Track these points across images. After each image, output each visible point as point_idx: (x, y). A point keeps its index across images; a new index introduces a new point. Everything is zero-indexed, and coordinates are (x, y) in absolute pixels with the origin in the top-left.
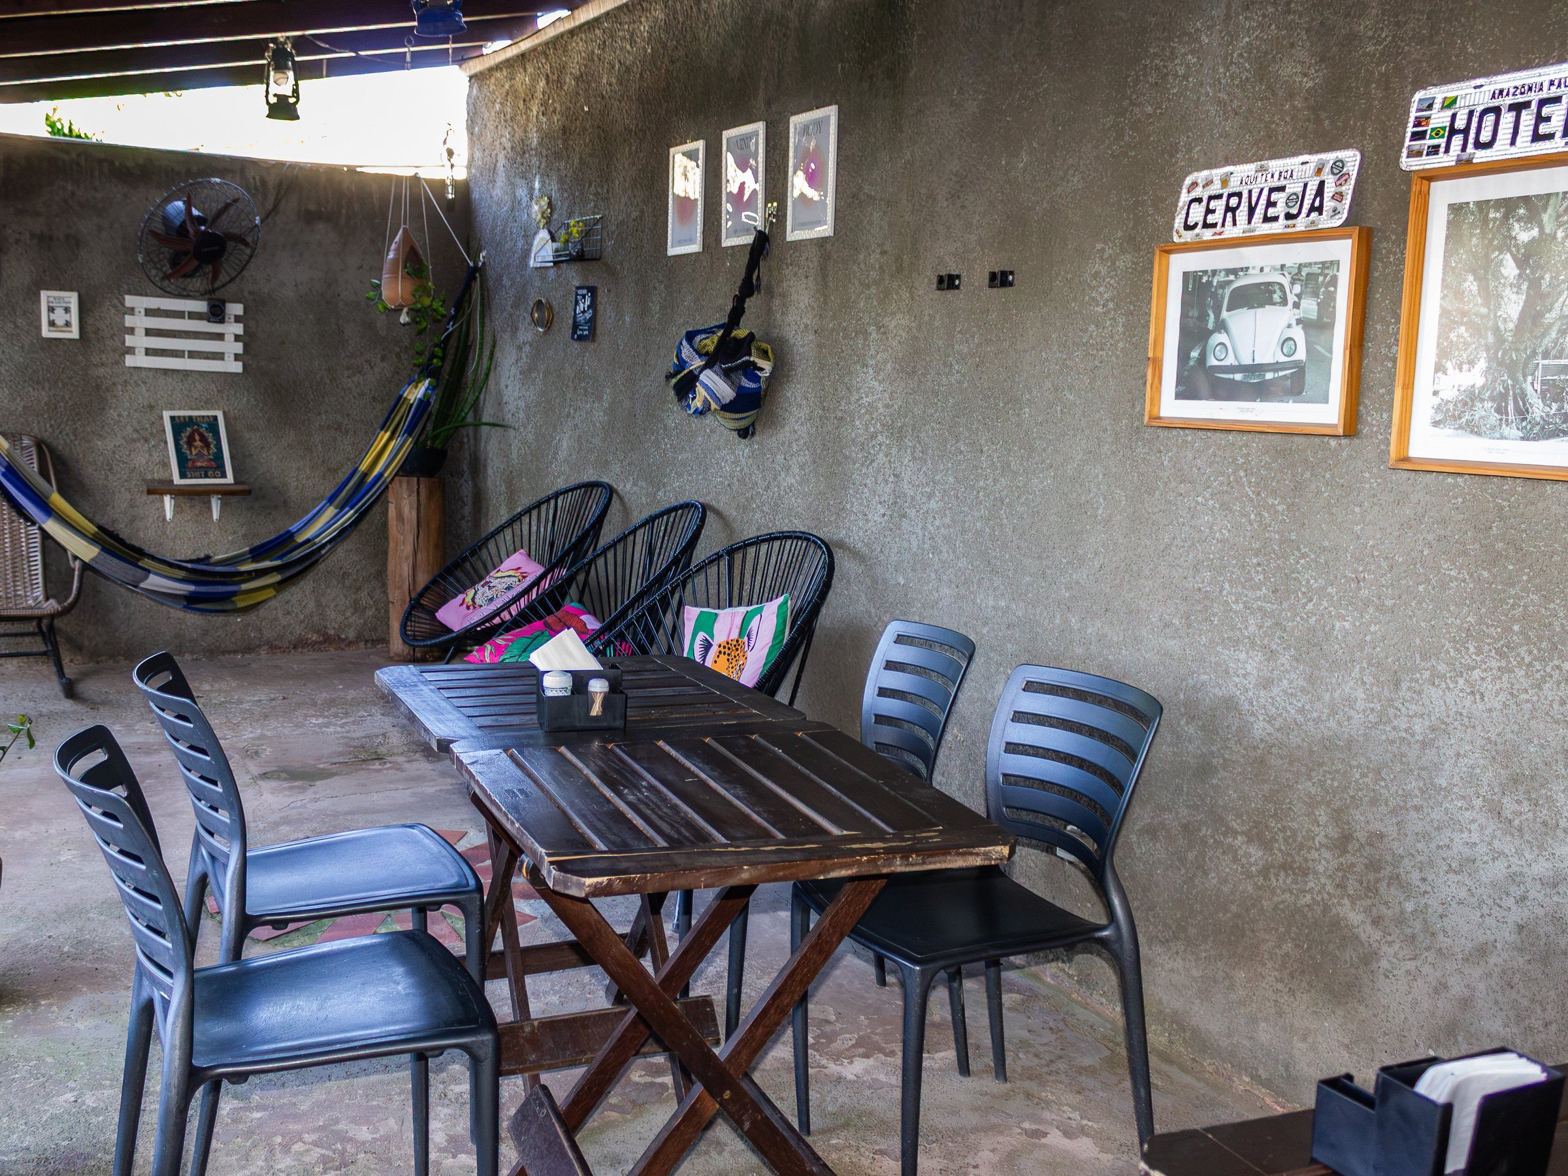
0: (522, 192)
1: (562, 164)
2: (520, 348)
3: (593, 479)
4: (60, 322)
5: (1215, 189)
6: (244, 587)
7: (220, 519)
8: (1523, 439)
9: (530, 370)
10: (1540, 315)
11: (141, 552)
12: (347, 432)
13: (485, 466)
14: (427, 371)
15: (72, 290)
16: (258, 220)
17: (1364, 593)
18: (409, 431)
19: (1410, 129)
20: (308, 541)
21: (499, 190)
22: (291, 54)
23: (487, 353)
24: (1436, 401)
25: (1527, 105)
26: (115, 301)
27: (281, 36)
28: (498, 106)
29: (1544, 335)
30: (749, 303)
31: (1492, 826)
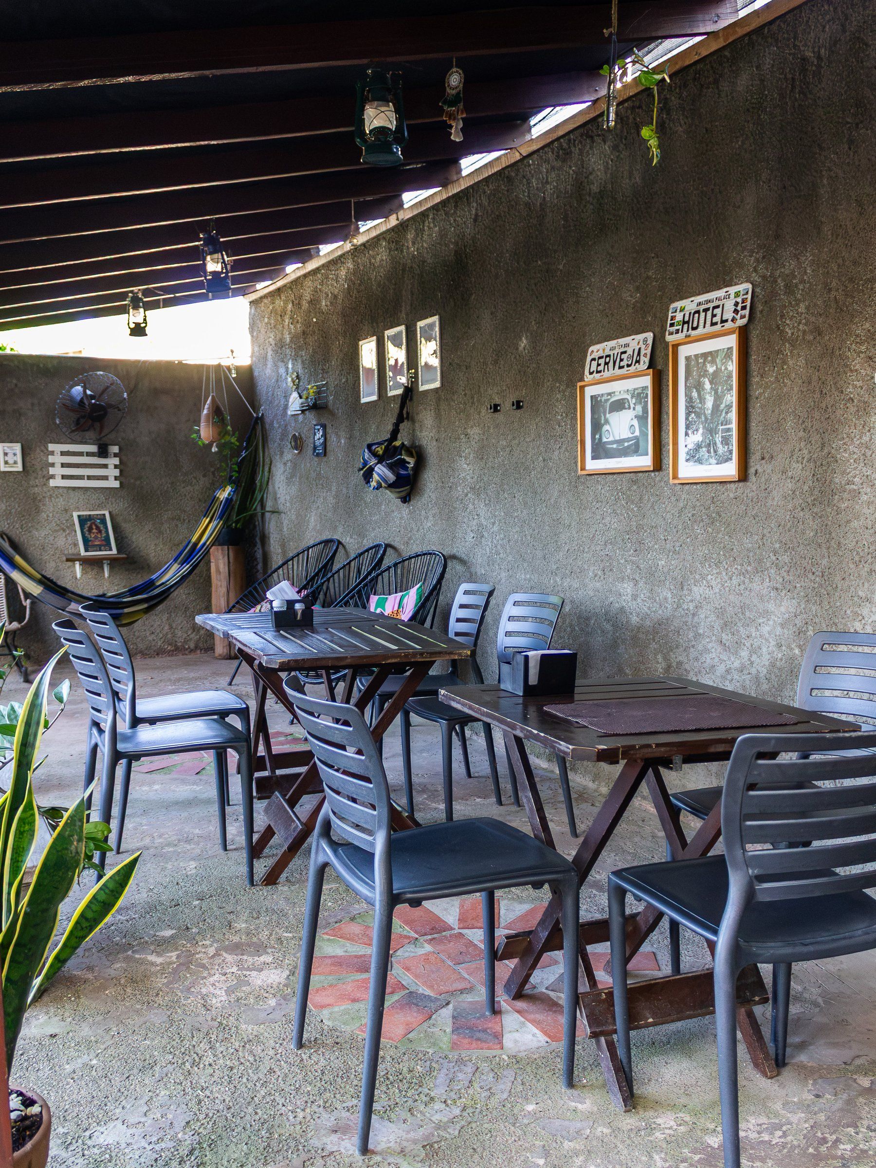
0: (282, 371)
1: (303, 353)
2: (285, 464)
3: (329, 537)
4: (11, 461)
5: (601, 353)
6: (126, 610)
7: (109, 577)
8: (717, 464)
9: (292, 477)
10: (719, 406)
11: (66, 590)
12: (184, 520)
13: (269, 538)
14: (231, 481)
15: (17, 442)
16: (125, 395)
17: (668, 546)
18: (221, 518)
19: (669, 322)
20: (163, 584)
21: (269, 371)
22: (141, 299)
23: (267, 469)
24: (686, 450)
25: (708, 309)
26: (42, 448)
27: (135, 289)
28: (266, 320)
29: (721, 415)
30: (402, 426)
31: (720, 649)
